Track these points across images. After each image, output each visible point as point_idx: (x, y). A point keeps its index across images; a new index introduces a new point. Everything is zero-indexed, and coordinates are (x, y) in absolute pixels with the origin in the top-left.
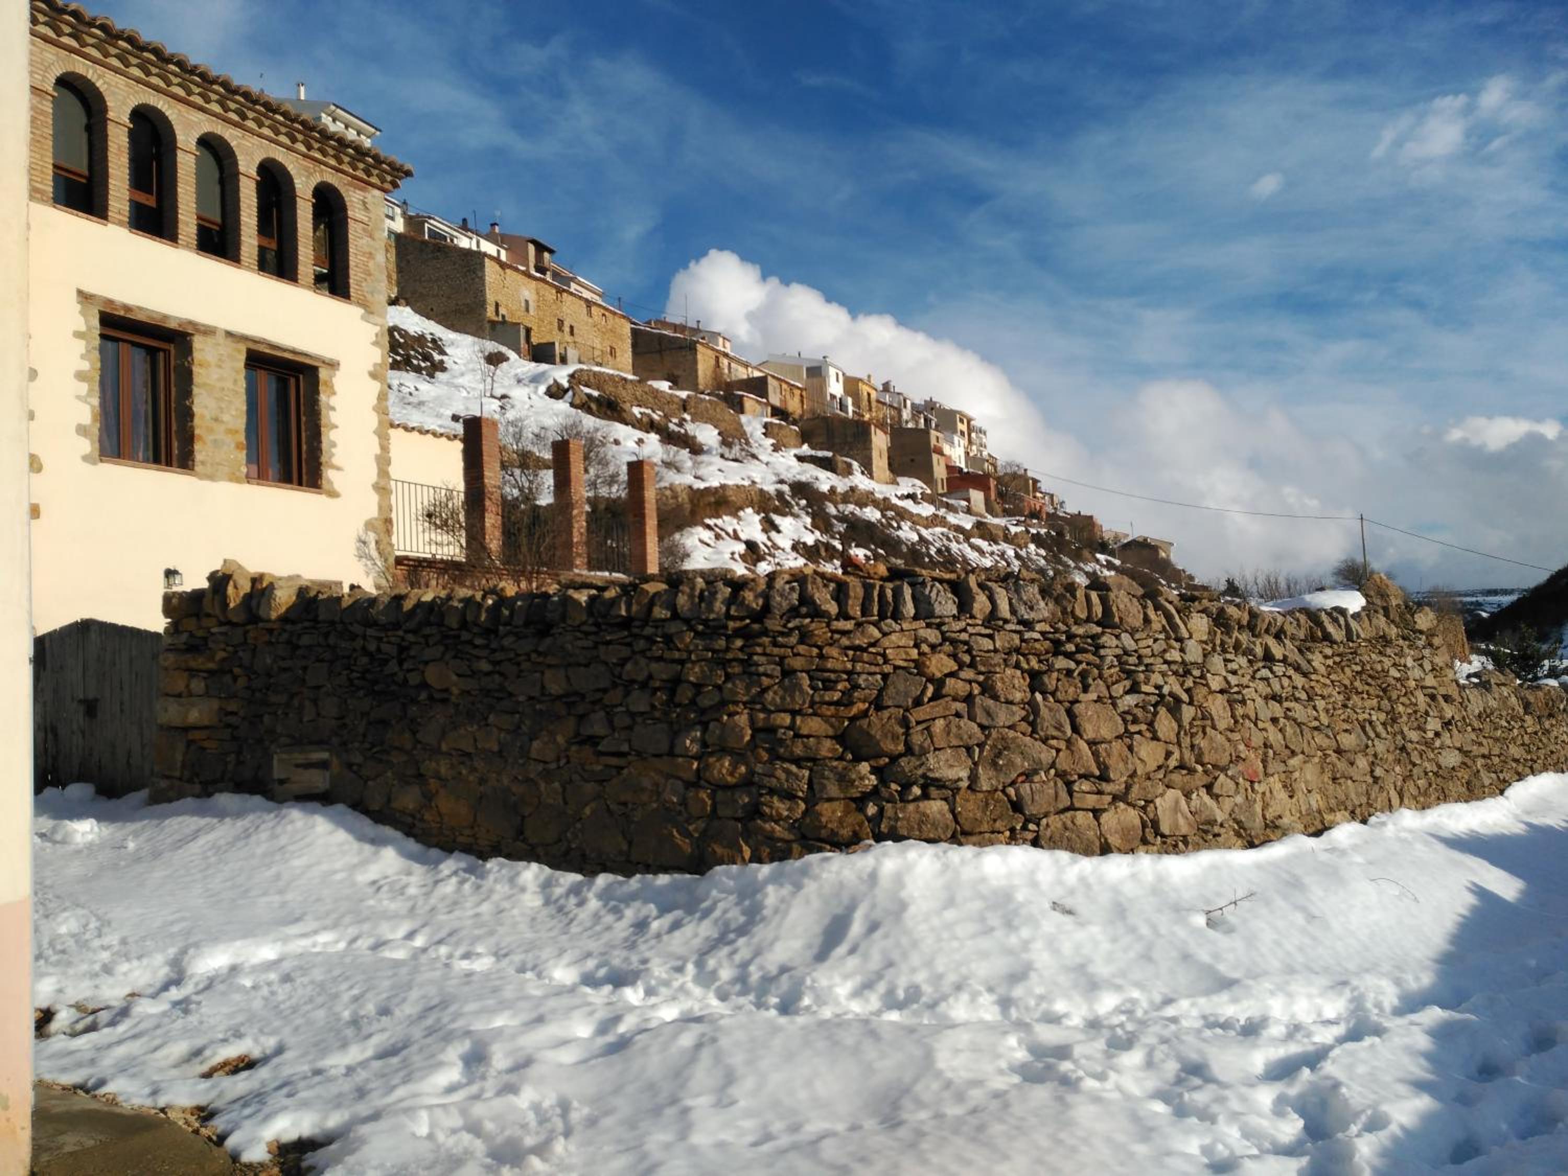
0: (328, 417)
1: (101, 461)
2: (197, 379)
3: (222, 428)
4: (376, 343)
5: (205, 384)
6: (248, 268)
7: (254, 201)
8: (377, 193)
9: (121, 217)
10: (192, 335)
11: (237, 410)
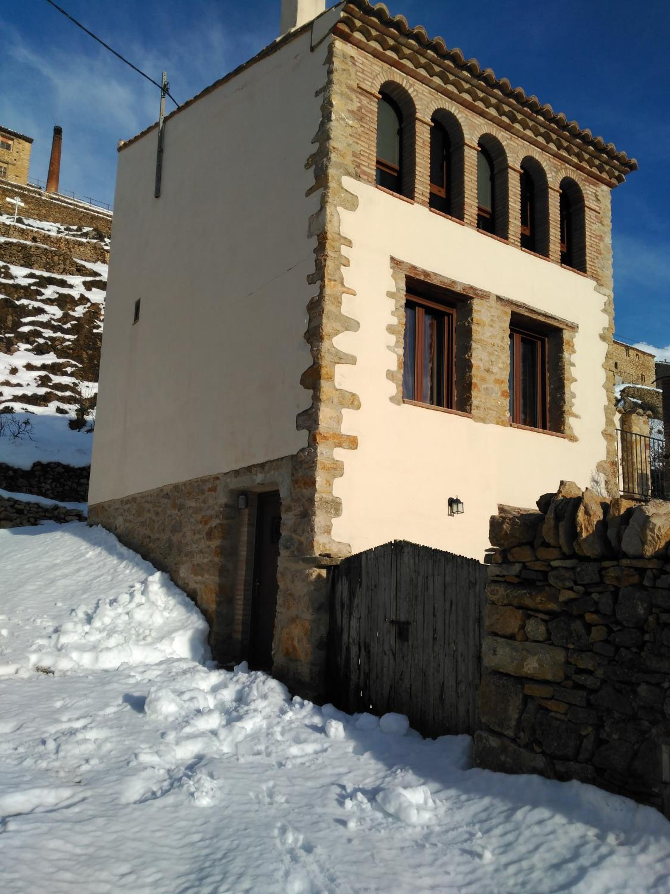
0: (570, 372)
1: (404, 402)
2: (475, 336)
3: (493, 377)
4: (604, 311)
5: (481, 340)
6: (513, 244)
7: (518, 190)
8: (605, 188)
9: (423, 198)
10: (472, 298)
11: (503, 363)
